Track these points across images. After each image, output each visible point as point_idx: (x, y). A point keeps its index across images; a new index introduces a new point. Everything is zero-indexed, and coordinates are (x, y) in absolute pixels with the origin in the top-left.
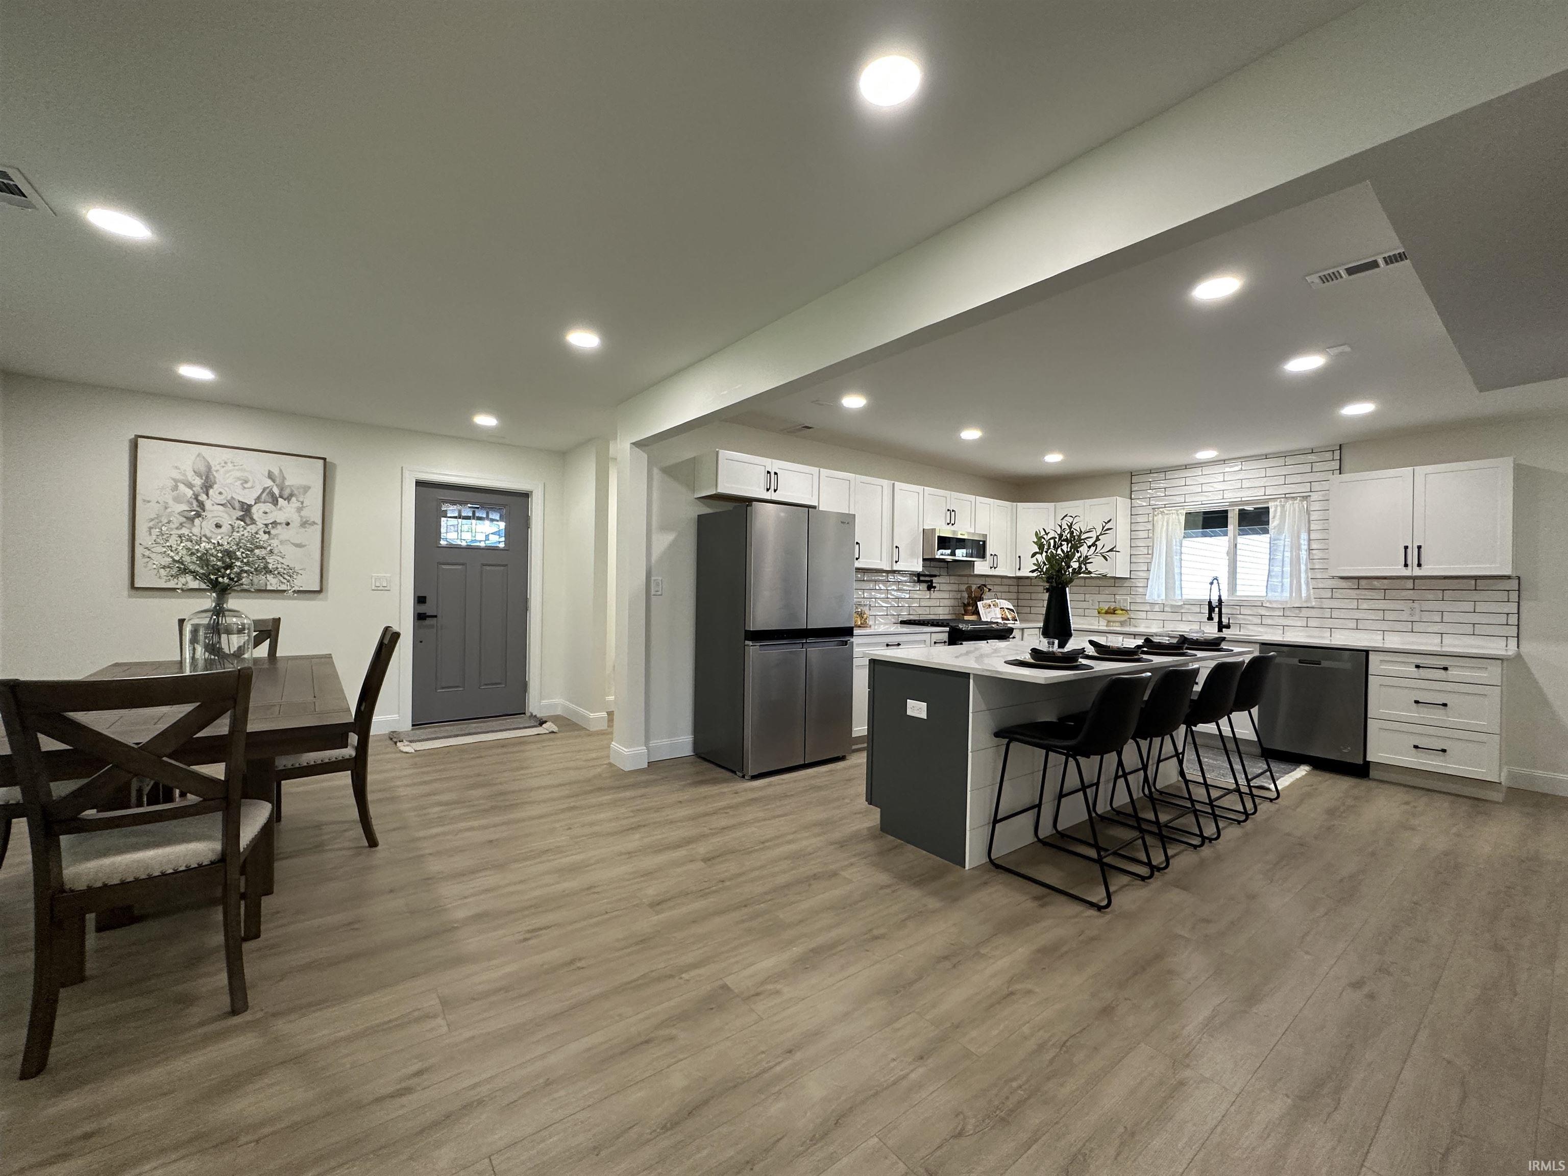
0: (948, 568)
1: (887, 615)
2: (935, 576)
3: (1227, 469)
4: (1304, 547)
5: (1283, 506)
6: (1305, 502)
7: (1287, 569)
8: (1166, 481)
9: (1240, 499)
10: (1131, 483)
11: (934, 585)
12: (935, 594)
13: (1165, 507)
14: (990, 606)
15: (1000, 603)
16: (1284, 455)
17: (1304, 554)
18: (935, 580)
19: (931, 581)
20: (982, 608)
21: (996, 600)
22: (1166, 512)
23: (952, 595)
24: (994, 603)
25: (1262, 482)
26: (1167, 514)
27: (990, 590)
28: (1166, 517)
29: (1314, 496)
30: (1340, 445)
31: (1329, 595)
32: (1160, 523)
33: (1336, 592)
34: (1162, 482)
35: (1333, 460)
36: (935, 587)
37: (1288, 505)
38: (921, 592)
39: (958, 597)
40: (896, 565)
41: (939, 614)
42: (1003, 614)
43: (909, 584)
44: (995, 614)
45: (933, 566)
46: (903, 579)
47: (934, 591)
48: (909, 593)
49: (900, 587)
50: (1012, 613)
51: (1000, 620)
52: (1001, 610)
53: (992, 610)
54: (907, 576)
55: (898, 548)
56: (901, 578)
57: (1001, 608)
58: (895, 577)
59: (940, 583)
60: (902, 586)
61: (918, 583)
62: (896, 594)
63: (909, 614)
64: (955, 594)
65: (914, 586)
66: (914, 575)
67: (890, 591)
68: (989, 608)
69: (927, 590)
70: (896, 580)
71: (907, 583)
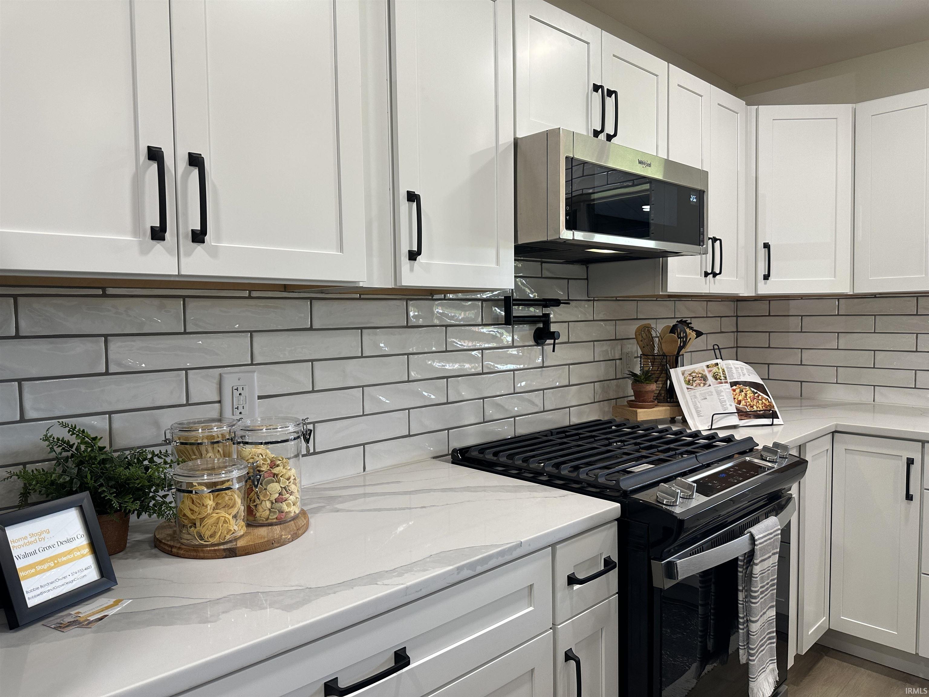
0: (587, 279)
1: (409, 436)
2: (556, 303)
11: (553, 328)
12: (555, 353)
14: (704, 378)
15: (730, 369)
18: (554, 314)
19: (546, 319)
20: (685, 386)
21: (719, 361)
23: (600, 351)
24: (715, 369)
27: (699, 334)
36: (553, 336)
38: (514, 351)
39: (617, 357)
40: (412, 269)
41: (569, 407)
42: (739, 402)
43: (475, 332)
44: (722, 402)
45: (548, 270)
46: (452, 318)
47: (554, 344)
48: (480, 356)
49: (449, 340)
50: (762, 398)
51: (734, 420)
52: (734, 390)
53: (714, 393)
54: (463, 309)
55: (415, 205)
56: (447, 316)
57: (733, 384)
58: (433, 312)
59: (568, 322)
60: (456, 339)
61: (505, 324)
62: (437, 365)
63: (484, 422)
64: (609, 350)
65: (494, 338)
66: (490, 303)
67: (416, 356)
68: (705, 384)
69: (532, 343)
70: (436, 322)
71: (467, 328)
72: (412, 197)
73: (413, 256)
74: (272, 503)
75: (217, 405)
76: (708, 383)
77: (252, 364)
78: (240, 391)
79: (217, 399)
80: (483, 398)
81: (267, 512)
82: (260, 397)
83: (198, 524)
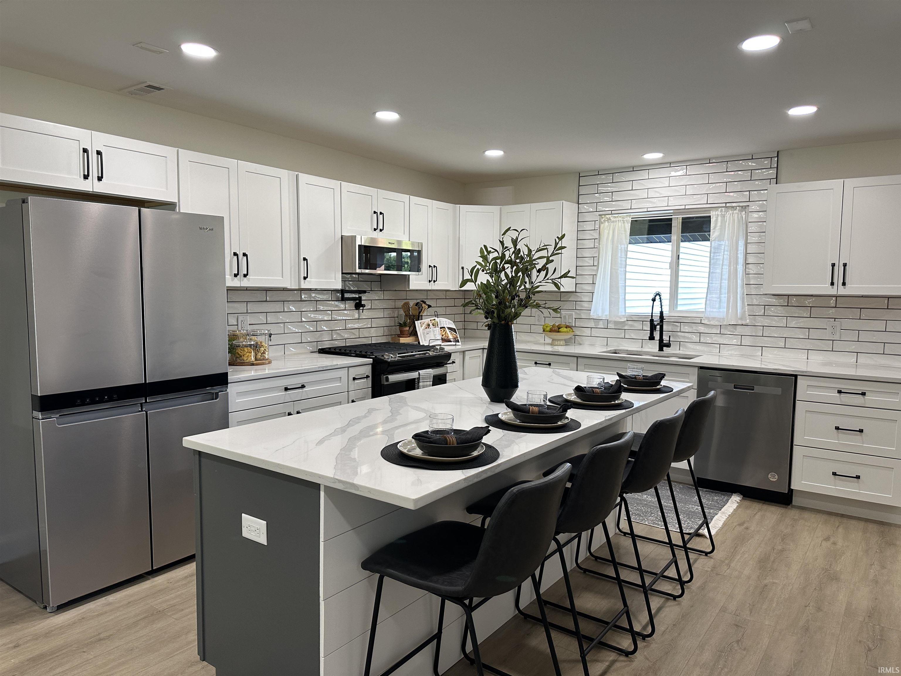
0: (380, 281)
1: (301, 343)
2: (365, 292)
3: (673, 174)
4: (741, 260)
5: (723, 216)
6: (744, 212)
7: (725, 283)
8: (613, 185)
9: (683, 207)
10: (579, 186)
11: (363, 302)
12: (365, 314)
13: (612, 214)
14: (429, 325)
15: (440, 322)
16: (726, 160)
17: (740, 268)
18: (364, 297)
19: (360, 299)
20: (421, 328)
21: (436, 318)
22: (612, 219)
23: (387, 313)
24: (433, 322)
25: (705, 189)
26: (613, 222)
27: (429, 306)
28: (612, 224)
29: (754, 207)
30: (778, 152)
31: (762, 313)
32: (606, 231)
33: (769, 309)
34: (609, 184)
35: (771, 168)
36: (364, 306)
37: (728, 215)
38: (346, 312)
39: (396, 316)
40: (304, 283)
41: (371, 337)
42: (443, 335)
43: (328, 303)
44: (435, 335)
45: (361, 278)
46: (319, 298)
47: (363, 309)
48: (331, 313)
49: (317, 306)
50: (453, 334)
51: (439, 342)
52: (441, 331)
53: (432, 331)
54: (324, 294)
55: (306, 261)
56: (317, 297)
57: (441, 328)
58: (311, 296)
59: (371, 300)
60: (320, 306)
61: (341, 301)
62: (312, 316)
63: (332, 340)
64: (392, 313)
65: (337, 306)
66: (335, 292)
67: (304, 312)
68: (429, 328)
69: (354, 308)
70: (312, 299)
71: (325, 302)
72: (305, 259)
73: (305, 278)
74: (261, 354)
75: (237, 326)
76: (430, 327)
77: (247, 313)
78: (244, 322)
79: (236, 324)
80: (332, 331)
81: (260, 356)
82: (250, 324)
83: (242, 356)
